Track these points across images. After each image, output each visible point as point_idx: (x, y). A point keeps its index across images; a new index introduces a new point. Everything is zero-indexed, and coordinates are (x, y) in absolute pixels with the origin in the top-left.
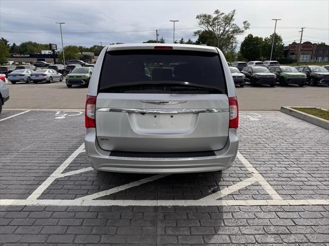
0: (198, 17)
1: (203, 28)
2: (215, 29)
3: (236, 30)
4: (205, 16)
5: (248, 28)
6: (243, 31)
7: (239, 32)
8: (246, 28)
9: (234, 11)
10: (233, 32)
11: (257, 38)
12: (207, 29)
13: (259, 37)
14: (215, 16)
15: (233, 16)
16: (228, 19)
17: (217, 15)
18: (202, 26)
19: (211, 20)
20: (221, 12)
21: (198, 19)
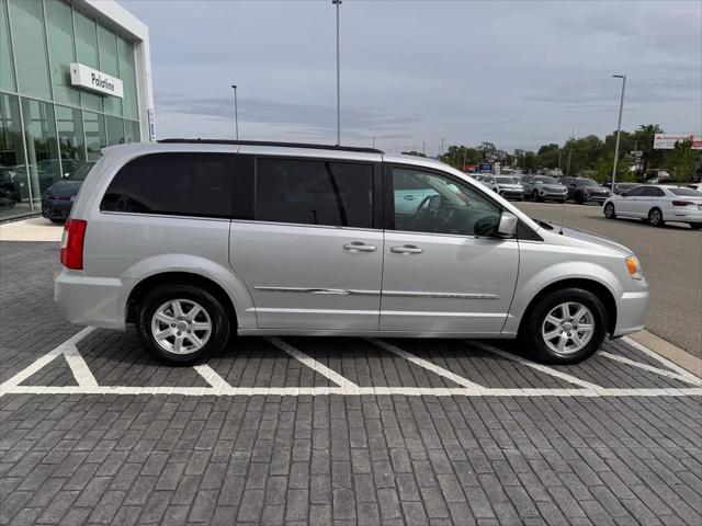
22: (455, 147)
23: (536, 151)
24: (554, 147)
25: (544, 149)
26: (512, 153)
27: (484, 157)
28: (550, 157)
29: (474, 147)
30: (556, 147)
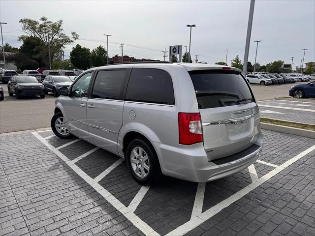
0: (21, 21)
1: (29, 33)
2: (42, 36)
3: (65, 40)
4: (30, 21)
5: (77, 38)
6: (72, 41)
7: (69, 42)
8: (76, 38)
9: (61, 21)
10: (62, 41)
11: (85, 49)
12: (33, 35)
13: (87, 48)
14: (41, 22)
15: (60, 26)
16: (56, 28)
17: (43, 22)
18: (27, 31)
19: (37, 26)
20: (48, 20)
21: (21, 23)
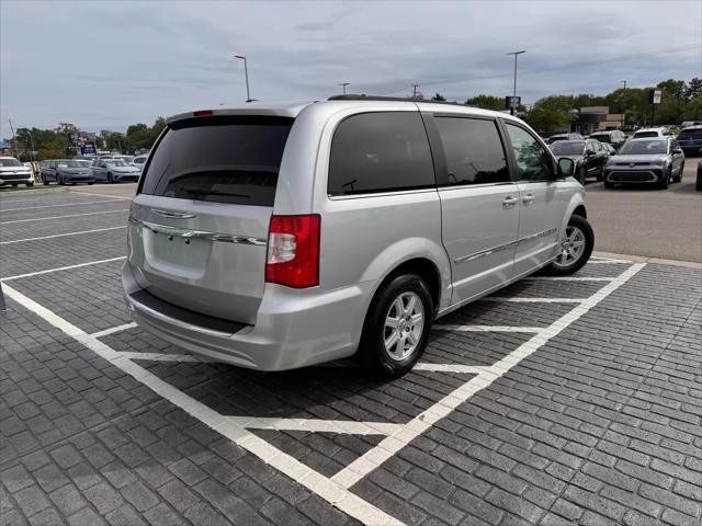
22: (25, 130)
23: (124, 132)
24: (141, 127)
25: (132, 130)
26: (98, 134)
27: (71, 140)
28: (142, 138)
29: (50, 128)
30: (144, 126)
